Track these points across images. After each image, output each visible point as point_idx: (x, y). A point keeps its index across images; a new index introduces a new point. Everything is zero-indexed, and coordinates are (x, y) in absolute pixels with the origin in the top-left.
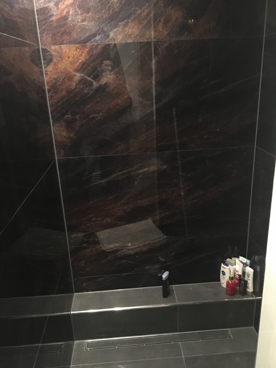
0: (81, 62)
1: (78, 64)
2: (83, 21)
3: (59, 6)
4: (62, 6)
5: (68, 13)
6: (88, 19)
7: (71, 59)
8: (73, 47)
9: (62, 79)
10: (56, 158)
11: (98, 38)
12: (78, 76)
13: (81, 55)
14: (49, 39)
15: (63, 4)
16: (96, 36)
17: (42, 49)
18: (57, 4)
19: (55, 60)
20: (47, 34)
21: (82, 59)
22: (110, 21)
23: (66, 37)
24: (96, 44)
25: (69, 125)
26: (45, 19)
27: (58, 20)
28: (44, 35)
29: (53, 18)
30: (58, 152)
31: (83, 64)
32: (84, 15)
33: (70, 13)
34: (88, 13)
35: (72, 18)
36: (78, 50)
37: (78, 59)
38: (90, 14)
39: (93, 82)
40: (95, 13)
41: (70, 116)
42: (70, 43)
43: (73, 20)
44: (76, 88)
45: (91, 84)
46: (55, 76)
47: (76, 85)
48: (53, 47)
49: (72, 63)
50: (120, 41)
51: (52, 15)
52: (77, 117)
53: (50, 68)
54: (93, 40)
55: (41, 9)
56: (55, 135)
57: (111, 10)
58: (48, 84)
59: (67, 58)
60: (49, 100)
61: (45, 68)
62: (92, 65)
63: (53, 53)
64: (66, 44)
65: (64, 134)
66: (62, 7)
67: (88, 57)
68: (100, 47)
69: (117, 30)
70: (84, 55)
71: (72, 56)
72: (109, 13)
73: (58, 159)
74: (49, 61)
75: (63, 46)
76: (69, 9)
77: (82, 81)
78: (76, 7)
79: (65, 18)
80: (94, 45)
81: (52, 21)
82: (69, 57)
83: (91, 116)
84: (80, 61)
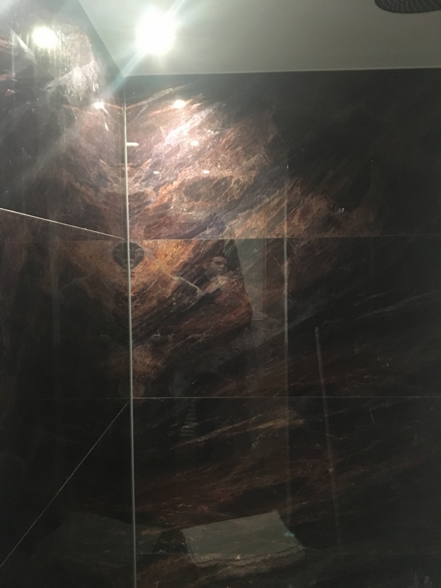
0: (182, 263)
1: (178, 264)
2: (189, 210)
3: (160, 191)
4: (162, 192)
5: (170, 200)
6: (196, 208)
7: (169, 258)
8: (173, 242)
9: (153, 283)
10: (132, 398)
11: (208, 232)
12: (176, 280)
13: (183, 253)
14: (142, 232)
15: (165, 188)
16: (205, 229)
17: (131, 244)
18: (156, 189)
19: (146, 259)
20: (139, 225)
21: (184, 258)
22: (226, 210)
23: (164, 230)
24: (205, 239)
25: (157, 349)
26: (139, 207)
27: (156, 209)
28: (136, 226)
29: (150, 206)
30: (136, 389)
31: (185, 265)
32: (192, 203)
33: (174, 200)
34: (197, 200)
35: (175, 207)
36: (180, 247)
37: (178, 259)
38: (200, 202)
39: (197, 290)
40: (207, 201)
41: (159, 335)
42: (170, 237)
43: (175, 209)
44: (171, 297)
45: (194, 291)
46: (145, 280)
47: (173, 293)
48: (146, 242)
49: (169, 263)
50: (239, 236)
51: (149, 202)
52: (170, 337)
53: (139, 268)
54: (201, 235)
55: (135, 194)
56: (135, 362)
57: (229, 198)
58: (133, 289)
59: (163, 256)
60: (132, 313)
61: (132, 268)
62: (196, 266)
63: (146, 250)
64: (164, 238)
65: (148, 361)
66: (164, 193)
67: (192, 256)
68: (210, 243)
69: (236, 223)
70: (187, 253)
71: (171, 254)
72: (226, 202)
73: (134, 400)
74: (137, 260)
75: (159, 241)
76: (172, 195)
77: (182, 289)
78: (182, 193)
79: (166, 206)
80: (201, 240)
81: (148, 209)
82: (166, 256)
83: (190, 337)
84: (181, 261)
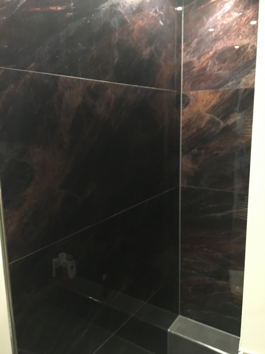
0: (212, 105)
1: (209, 106)
2: (219, 70)
3: (201, 59)
5: (207, 64)
6: (223, 68)
8: (208, 92)
9: (194, 119)
10: (180, 185)
11: (230, 84)
12: (208, 116)
13: (213, 99)
15: (205, 57)
16: (228, 82)
19: (191, 103)
20: (188, 82)
21: (214, 102)
24: (228, 89)
25: (195, 158)
26: (188, 71)
30: (183, 181)
32: (220, 65)
36: (211, 95)
39: (220, 123)
40: (231, 63)
41: (196, 150)
42: (206, 88)
43: (210, 70)
44: (205, 127)
46: (189, 117)
47: (206, 124)
49: (205, 106)
50: (251, 86)
51: (194, 67)
52: (203, 152)
53: (187, 109)
54: (225, 86)
55: (187, 63)
56: (182, 165)
57: (246, 59)
58: (183, 122)
60: (182, 136)
61: (183, 109)
62: (221, 107)
63: (191, 98)
64: (202, 89)
65: (190, 165)
67: (219, 100)
68: (231, 92)
69: (249, 77)
70: (216, 98)
71: (206, 100)
73: (182, 187)
74: (186, 104)
75: (199, 92)
76: (208, 61)
77: (211, 122)
79: (204, 69)
80: (225, 90)
81: (193, 72)
82: (203, 101)
